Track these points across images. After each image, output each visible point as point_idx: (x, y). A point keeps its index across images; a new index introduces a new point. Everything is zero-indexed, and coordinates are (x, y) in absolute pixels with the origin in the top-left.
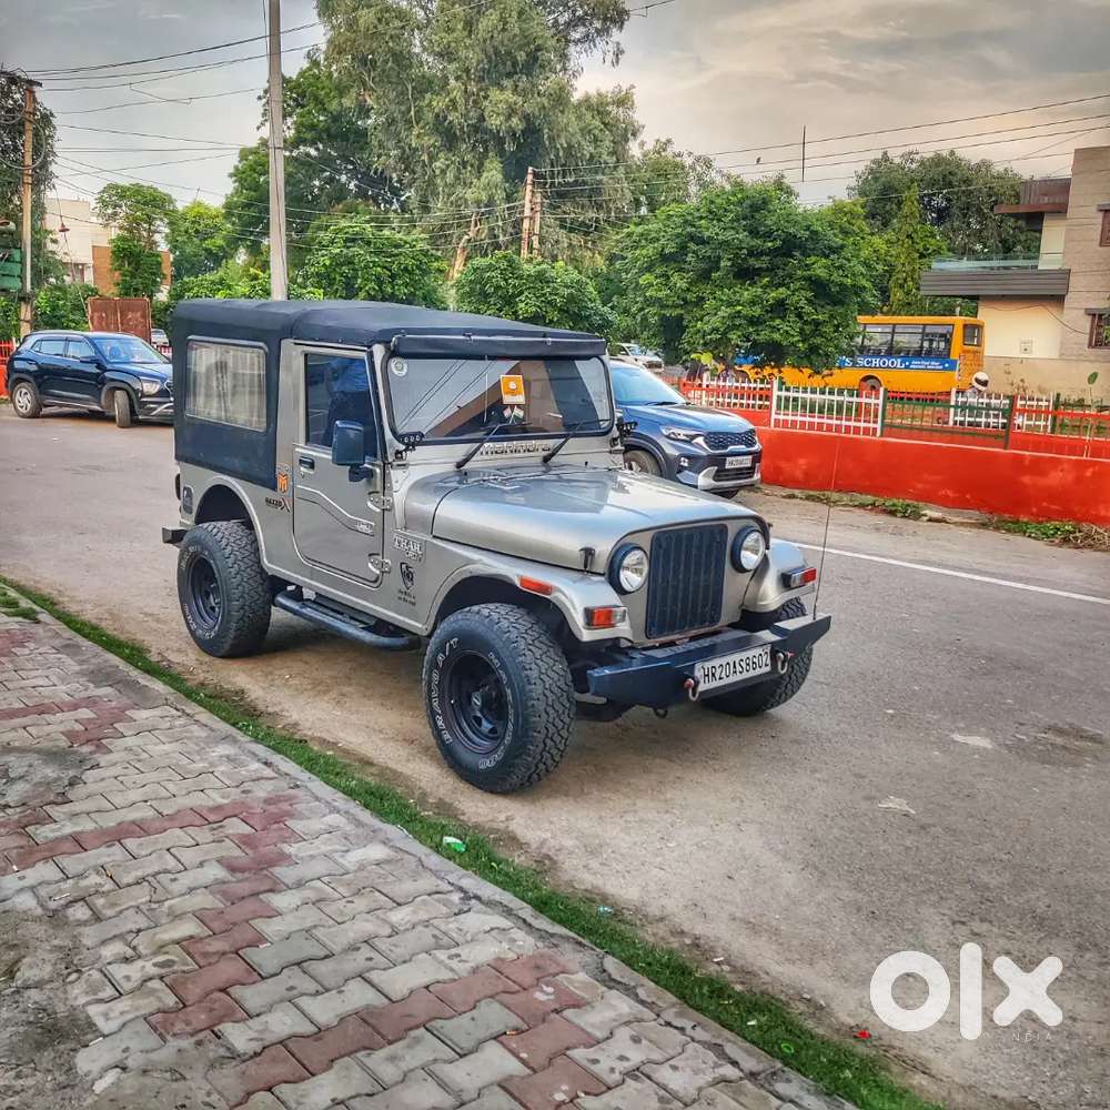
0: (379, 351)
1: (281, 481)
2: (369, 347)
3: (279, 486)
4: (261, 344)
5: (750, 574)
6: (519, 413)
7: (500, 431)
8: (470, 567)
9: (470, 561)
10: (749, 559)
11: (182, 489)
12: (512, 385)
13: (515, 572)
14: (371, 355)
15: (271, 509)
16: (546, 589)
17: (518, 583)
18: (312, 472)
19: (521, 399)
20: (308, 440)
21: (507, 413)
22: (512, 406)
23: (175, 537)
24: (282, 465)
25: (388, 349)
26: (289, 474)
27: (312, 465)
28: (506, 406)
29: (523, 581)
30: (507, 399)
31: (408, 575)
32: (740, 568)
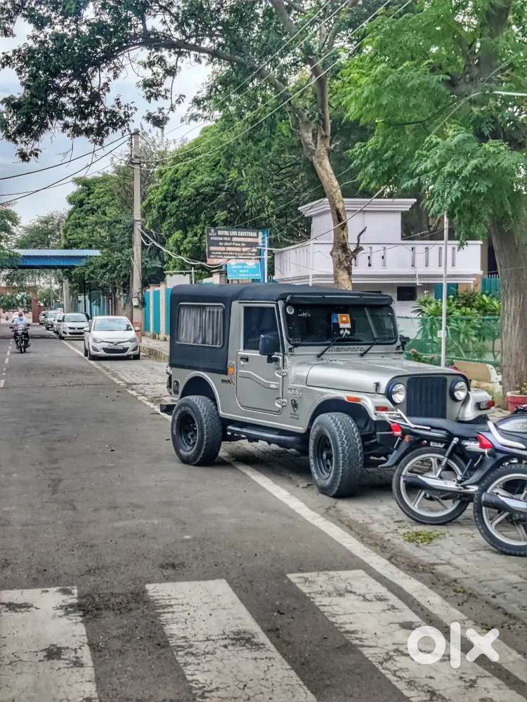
0: (281, 303)
1: (230, 370)
2: (277, 301)
3: (229, 373)
4: (221, 304)
5: (461, 402)
6: (347, 332)
7: (338, 341)
8: (325, 396)
9: (323, 394)
10: (461, 395)
11: (172, 382)
12: (344, 319)
13: (344, 395)
14: (277, 305)
15: (225, 384)
16: (358, 400)
17: (346, 399)
18: (246, 363)
19: (349, 326)
20: (245, 348)
21: (341, 332)
22: (344, 329)
23: (168, 409)
24: (231, 362)
25: (285, 302)
26: (235, 366)
27: (247, 360)
28: (341, 329)
29: (348, 398)
30: (342, 326)
31: (295, 405)
32: (455, 400)
